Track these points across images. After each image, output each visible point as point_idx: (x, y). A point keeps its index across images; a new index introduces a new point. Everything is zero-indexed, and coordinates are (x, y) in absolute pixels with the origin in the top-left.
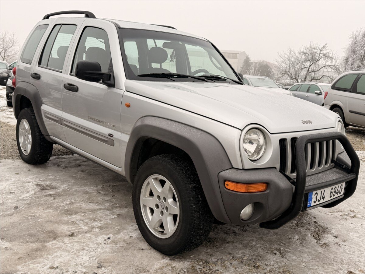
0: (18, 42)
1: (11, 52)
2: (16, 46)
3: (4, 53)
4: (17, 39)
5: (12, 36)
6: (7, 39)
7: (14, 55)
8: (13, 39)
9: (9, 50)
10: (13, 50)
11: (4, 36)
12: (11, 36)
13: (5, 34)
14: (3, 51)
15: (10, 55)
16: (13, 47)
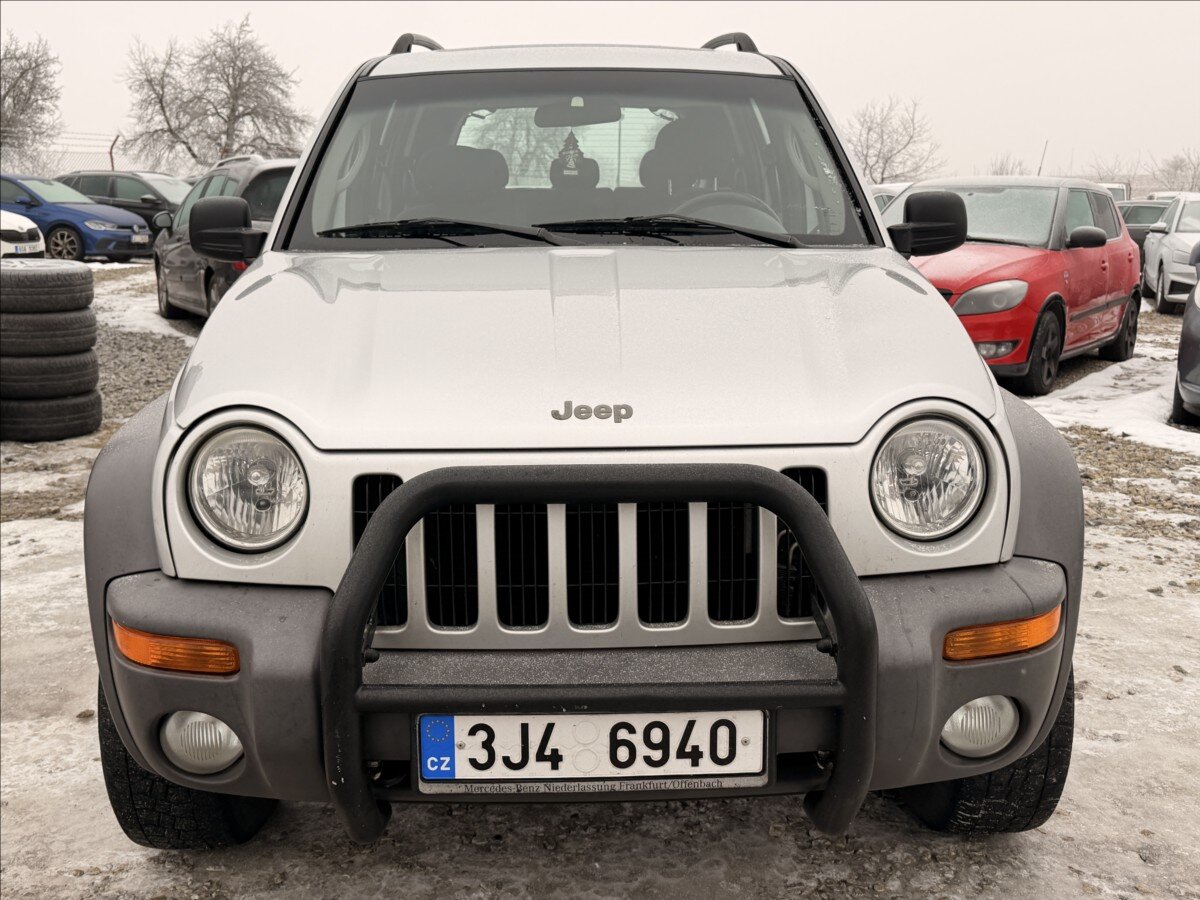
0: (927, 127)
1: (903, 163)
2: (922, 141)
3: (880, 170)
4: (923, 118)
5: (911, 109)
6: (895, 123)
7: (913, 174)
8: (913, 120)
9: (898, 159)
10: (911, 155)
11: (885, 113)
12: (907, 110)
13: (891, 108)
14: (877, 162)
15: (898, 172)
16: (910, 145)
